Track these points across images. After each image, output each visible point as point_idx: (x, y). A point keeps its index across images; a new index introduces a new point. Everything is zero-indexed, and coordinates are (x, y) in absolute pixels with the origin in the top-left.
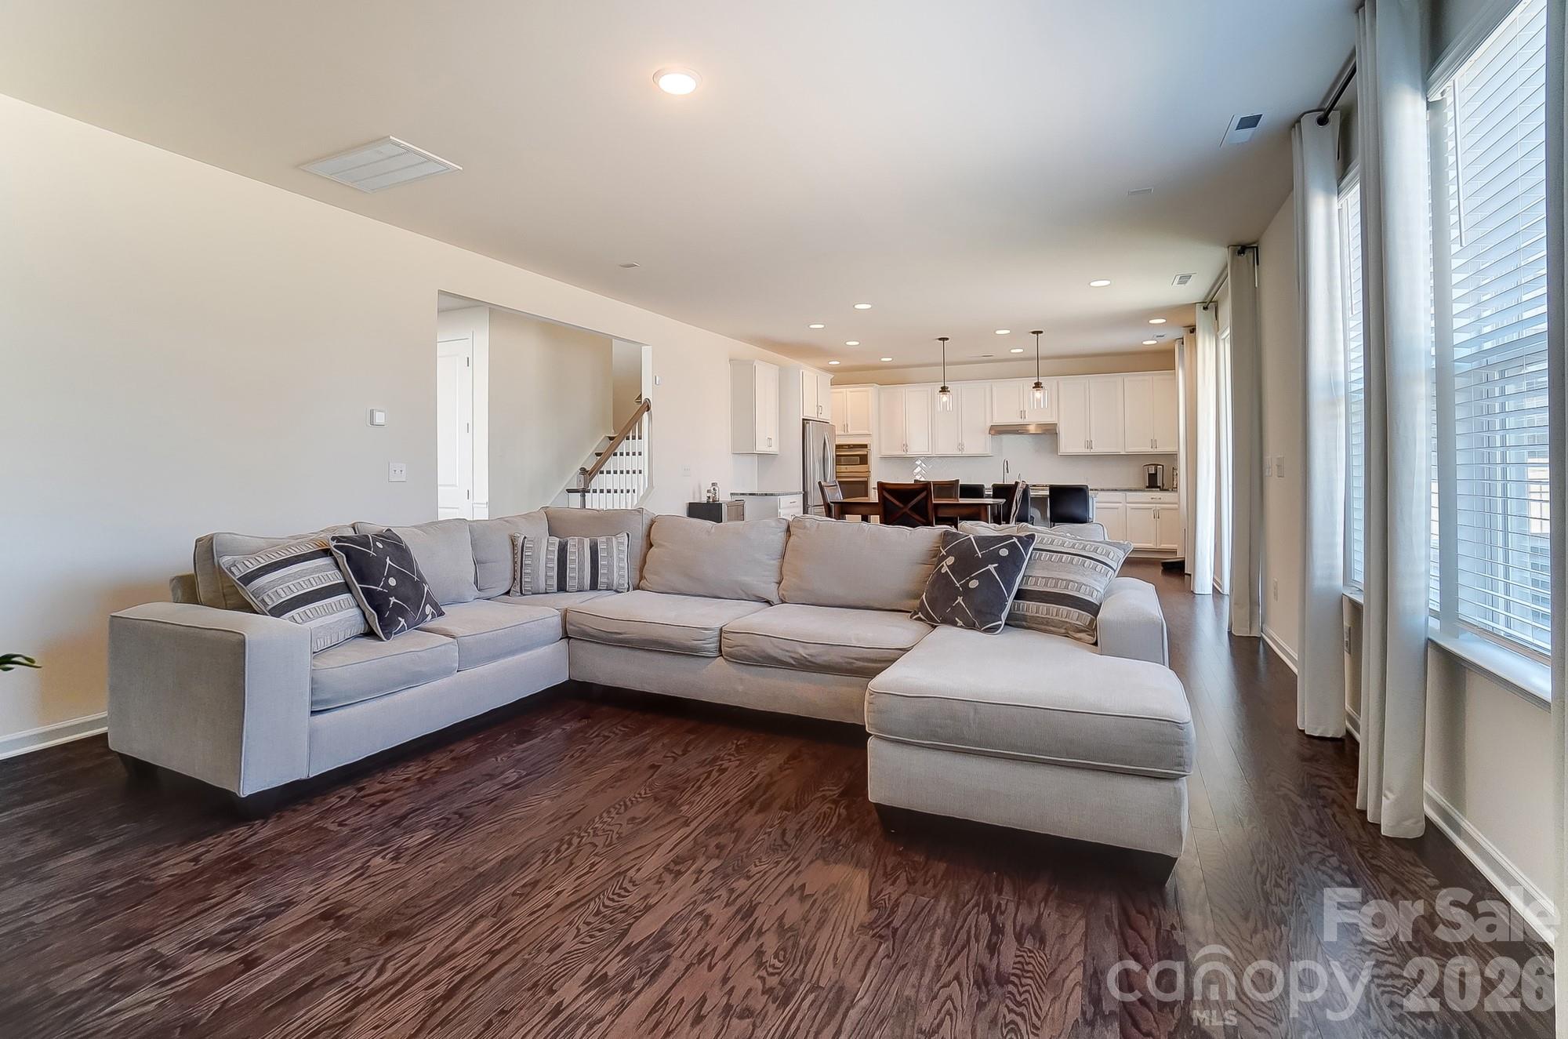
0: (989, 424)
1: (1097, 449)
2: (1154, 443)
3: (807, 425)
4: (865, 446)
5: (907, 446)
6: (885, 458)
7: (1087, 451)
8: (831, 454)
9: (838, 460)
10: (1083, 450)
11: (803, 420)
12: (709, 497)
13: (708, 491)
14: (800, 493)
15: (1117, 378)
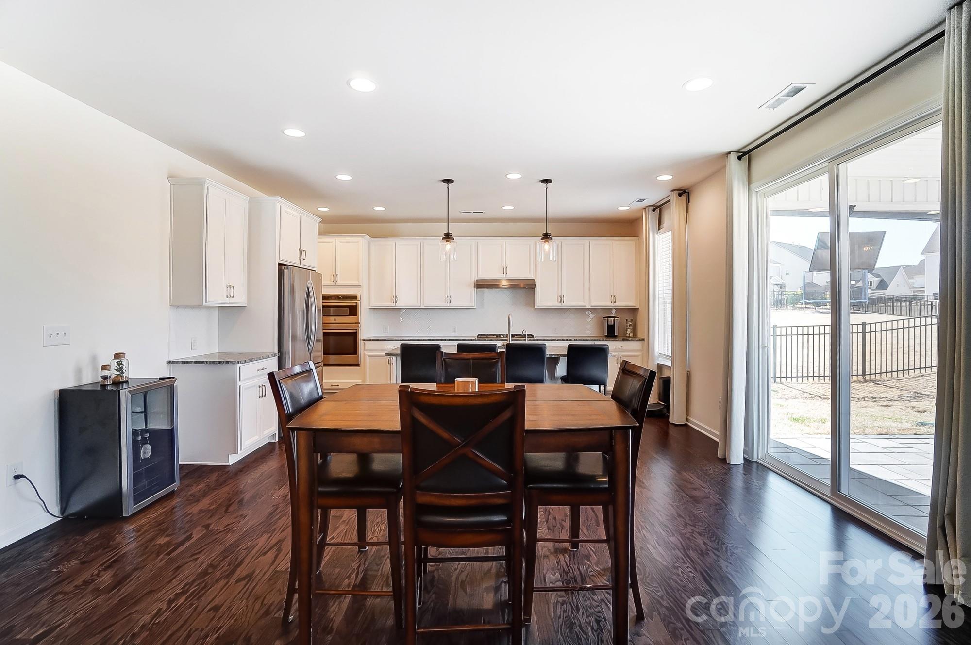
0: (474, 278)
1: (568, 303)
2: (613, 298)
3: (285, 272)
4: (355, 297)
5: (396, 297)
6: (374, 309)
7: (559, 305)
8: (316, 304)
9: (326, 311)
10: (555, 304)
11: (280, 264)
12: (105, 378)
13: (104, 368)
14: (273, 355)
15: (586, 241)
